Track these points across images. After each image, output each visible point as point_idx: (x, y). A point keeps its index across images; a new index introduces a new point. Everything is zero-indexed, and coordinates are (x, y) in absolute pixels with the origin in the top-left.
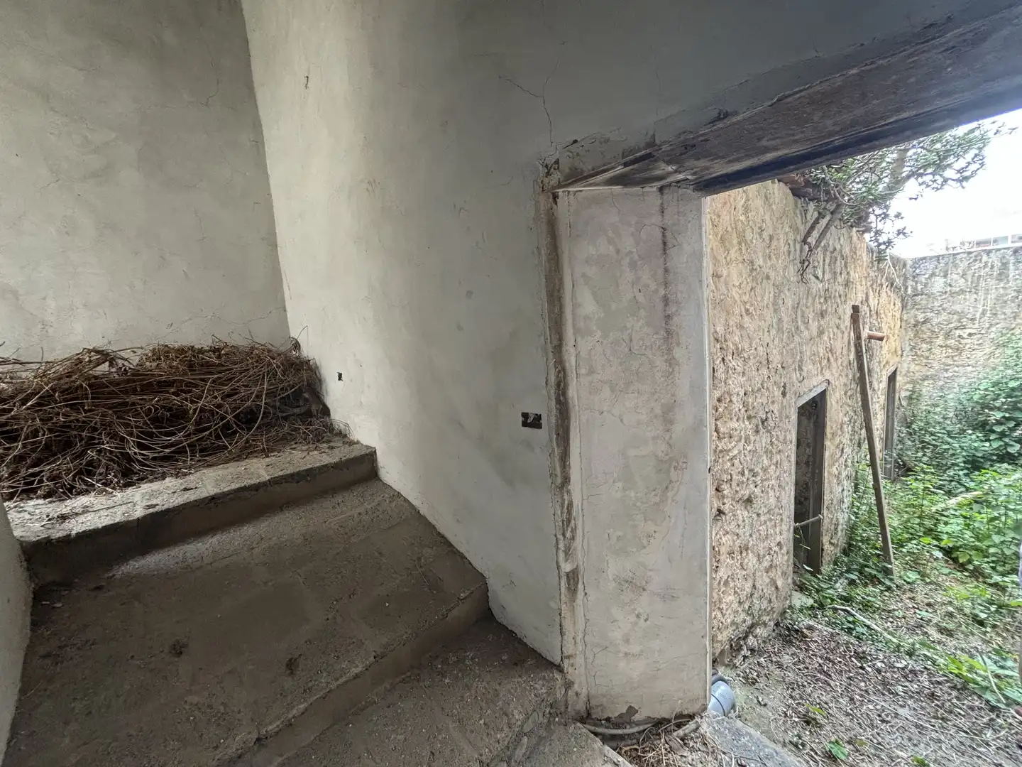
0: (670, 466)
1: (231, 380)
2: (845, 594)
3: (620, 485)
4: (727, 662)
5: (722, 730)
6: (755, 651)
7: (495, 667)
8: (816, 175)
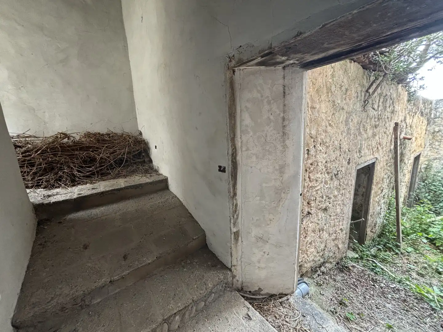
0: (282, 191)
1: (113, 147)
2: (374, 254)
3: (258, 198)
4: (309, 276)
5: (298, 301)
6: (324, 273)
7: (204, 266)
8: (375, 59)
